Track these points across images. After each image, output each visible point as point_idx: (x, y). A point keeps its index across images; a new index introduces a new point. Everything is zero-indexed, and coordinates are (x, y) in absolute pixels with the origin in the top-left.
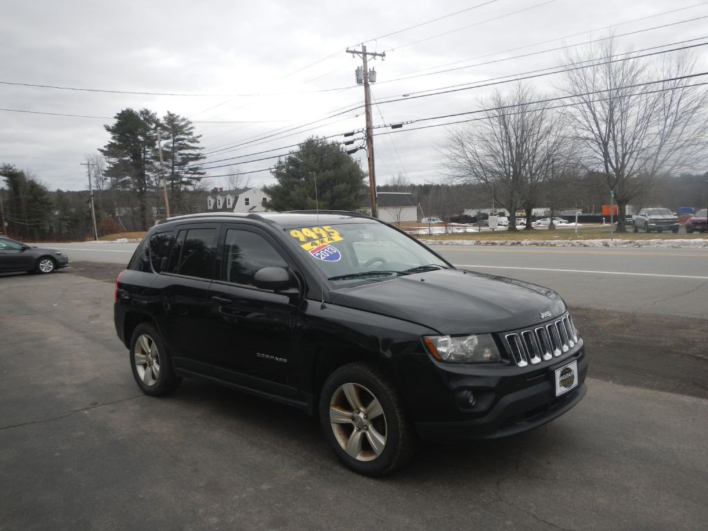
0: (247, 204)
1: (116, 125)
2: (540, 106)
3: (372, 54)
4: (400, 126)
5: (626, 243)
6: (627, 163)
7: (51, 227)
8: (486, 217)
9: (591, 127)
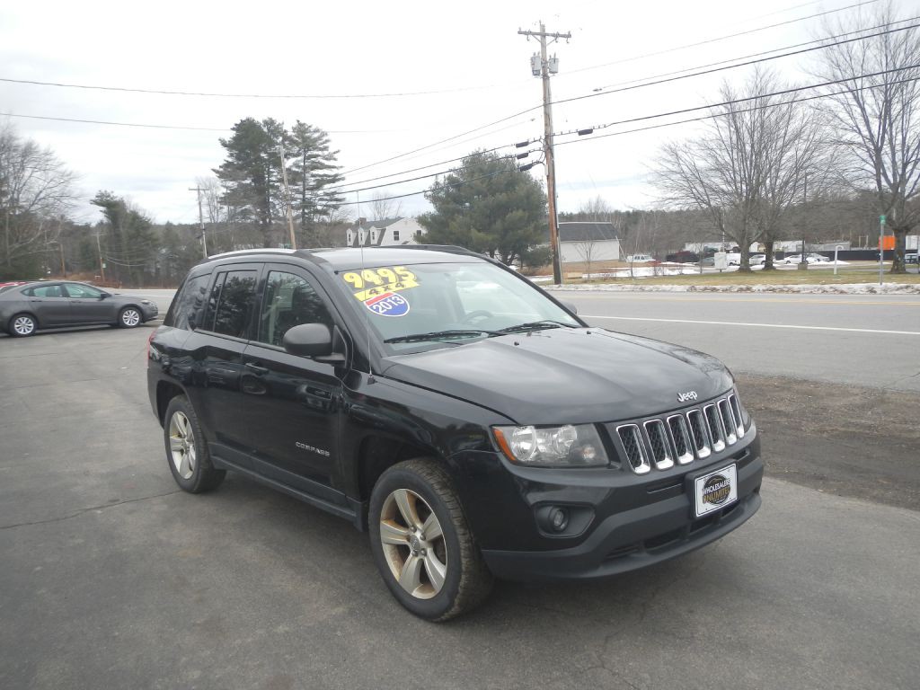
0: (397, 238)
1: (234, 138)
2: (788, 97)
3: (553, 35)
4: (589, 132)
5: (901, 288)
6: (909, 177)
7: (157, 270)
8: (712, 252)
9: (857, 126)
